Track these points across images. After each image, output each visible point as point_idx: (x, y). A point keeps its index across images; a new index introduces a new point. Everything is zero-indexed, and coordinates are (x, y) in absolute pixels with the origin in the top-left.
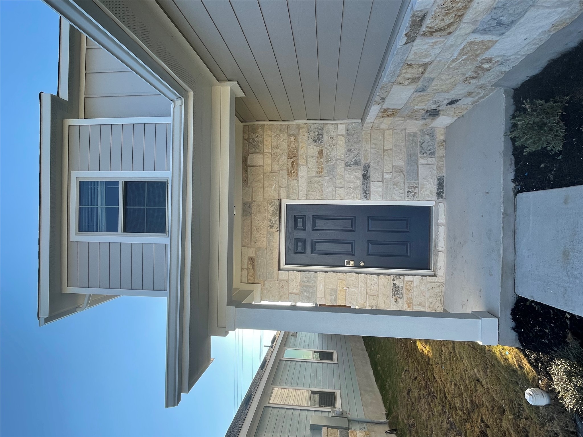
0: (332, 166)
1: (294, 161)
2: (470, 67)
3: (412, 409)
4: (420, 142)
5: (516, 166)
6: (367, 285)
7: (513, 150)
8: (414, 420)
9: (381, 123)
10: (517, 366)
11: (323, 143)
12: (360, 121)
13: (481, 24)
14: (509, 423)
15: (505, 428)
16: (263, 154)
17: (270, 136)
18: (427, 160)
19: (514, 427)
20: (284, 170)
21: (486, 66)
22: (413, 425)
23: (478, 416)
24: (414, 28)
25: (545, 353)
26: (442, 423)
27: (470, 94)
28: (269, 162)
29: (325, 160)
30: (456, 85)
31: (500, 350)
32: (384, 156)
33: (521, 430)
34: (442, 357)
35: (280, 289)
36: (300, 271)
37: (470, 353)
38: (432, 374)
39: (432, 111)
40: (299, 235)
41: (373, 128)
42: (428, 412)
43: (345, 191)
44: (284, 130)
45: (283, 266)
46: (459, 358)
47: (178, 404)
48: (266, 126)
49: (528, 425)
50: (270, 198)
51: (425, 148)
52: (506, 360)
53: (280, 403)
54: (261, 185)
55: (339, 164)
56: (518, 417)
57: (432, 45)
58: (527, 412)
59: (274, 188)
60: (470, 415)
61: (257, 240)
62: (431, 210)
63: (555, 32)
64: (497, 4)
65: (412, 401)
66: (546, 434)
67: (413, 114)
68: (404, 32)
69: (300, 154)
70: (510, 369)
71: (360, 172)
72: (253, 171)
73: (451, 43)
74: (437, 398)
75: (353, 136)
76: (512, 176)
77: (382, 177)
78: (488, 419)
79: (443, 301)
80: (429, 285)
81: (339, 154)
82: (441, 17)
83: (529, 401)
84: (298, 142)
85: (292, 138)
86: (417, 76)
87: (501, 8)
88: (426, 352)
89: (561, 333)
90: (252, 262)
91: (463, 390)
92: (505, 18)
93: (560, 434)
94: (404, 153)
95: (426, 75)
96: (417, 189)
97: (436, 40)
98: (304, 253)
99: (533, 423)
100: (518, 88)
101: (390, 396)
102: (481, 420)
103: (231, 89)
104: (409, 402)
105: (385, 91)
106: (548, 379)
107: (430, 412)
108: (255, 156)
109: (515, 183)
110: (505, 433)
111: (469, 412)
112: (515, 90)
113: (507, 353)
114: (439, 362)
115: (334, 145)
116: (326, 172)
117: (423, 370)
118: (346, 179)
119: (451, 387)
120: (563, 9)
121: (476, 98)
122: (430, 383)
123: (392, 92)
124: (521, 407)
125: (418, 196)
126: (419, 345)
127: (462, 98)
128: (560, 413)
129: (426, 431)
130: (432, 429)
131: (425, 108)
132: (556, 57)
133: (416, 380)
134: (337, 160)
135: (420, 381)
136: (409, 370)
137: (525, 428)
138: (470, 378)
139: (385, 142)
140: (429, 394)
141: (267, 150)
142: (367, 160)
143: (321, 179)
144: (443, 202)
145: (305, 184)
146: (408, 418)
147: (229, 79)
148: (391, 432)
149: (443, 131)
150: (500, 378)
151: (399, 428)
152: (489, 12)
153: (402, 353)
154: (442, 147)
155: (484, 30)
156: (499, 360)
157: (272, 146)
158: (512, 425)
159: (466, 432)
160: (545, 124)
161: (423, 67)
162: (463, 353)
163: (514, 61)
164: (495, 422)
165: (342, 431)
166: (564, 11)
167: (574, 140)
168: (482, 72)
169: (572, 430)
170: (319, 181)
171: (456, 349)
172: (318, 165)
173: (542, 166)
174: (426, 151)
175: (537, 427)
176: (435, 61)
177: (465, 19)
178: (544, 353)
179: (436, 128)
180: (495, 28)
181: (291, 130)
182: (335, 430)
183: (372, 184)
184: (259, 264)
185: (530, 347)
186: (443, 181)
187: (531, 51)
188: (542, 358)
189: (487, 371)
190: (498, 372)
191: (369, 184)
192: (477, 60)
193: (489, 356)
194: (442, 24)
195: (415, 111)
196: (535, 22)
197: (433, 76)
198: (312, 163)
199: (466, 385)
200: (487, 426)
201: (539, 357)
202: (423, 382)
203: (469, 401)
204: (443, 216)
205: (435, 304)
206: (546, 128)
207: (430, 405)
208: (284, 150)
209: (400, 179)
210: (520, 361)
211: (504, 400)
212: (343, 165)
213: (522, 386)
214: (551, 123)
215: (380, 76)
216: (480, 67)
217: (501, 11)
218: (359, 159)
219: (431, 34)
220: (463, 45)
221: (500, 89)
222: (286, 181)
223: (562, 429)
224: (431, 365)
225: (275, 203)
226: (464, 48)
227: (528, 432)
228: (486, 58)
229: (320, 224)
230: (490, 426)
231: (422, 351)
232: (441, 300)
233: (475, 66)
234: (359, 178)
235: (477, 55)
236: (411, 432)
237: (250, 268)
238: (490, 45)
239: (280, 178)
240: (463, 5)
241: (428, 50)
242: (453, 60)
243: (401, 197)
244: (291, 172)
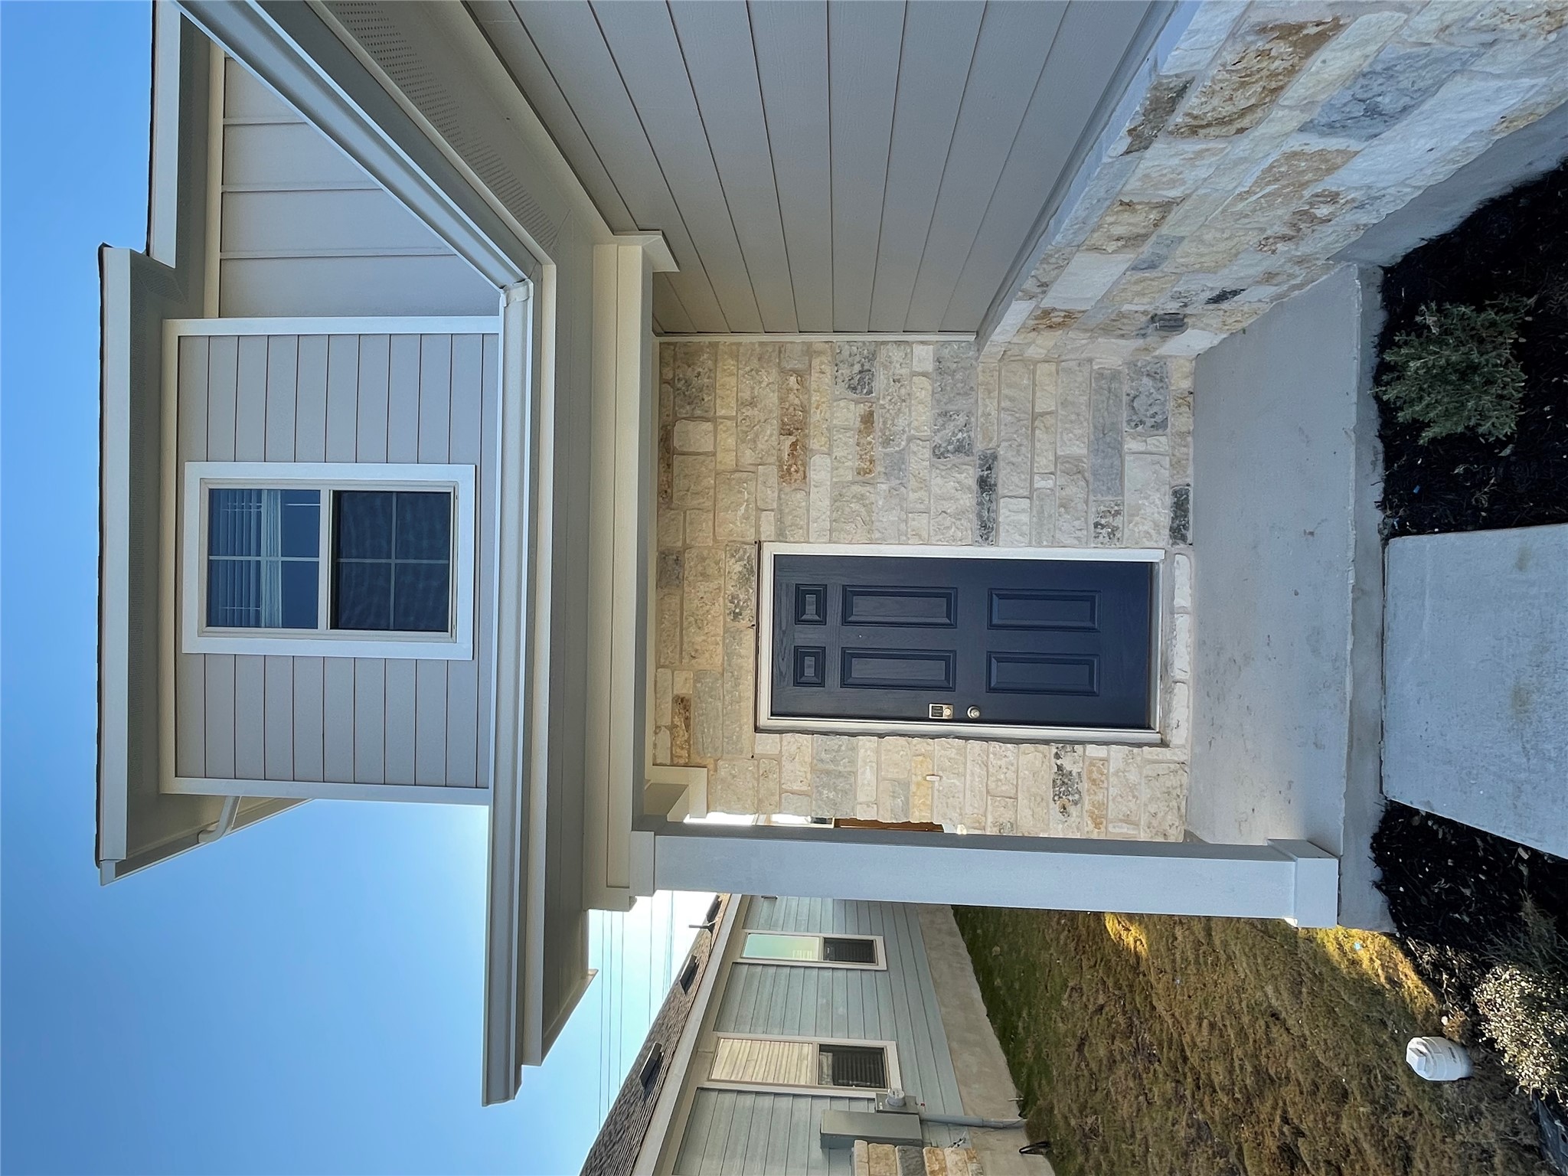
0: (897, 456)
1: (797, 440)
2: (1280, 212)
3: (1091, 1091)
4: (1128, 395)
5: (1386, 469)
6: (988, 772)
7: (1381, 426)
8: (1097, 1119)
9: (1029, 344)
10: (1383, 980)
11: (873, 395)
12: (972, 338)
13: (1323, 111)
14: (1360, 1125)
15: (1349, 1138)
16: (713, 420)
17: (734, 374)
18: (1146, 441)
19: (1372, 1135)
20: (770, 464)
21: (1323, 211)
22: (1094, 1131)
23: (1274, 1108)
24: (1155, 115)
25: (1461, 948)
26: (1173, 1125)
27: (1269, 277)
28: (731, 441)
29: (880, 440)
30: (1236, 255)
31: (1337, 939)
32: (1033, 430)
33: (1392, 1142)
34: (1174, 954)
35: (758, 780)
36: (812, 732)
37: (1254, 945)
38: (1147, 997)
39: (1167, 317)
40: (808, 636)
41: (1006, 357)
42: (1137, 1097)
43: (932, 522)
44: (770, 357)
45: (765, 719)
46: (1223, 957)
47: (515, 1094)
48: (721, 347)
49: (1411, 1130)
50: (731, 538)
51: (1142, 410)
52: (1354, 963)
53: (727, 1079)
54: (709, 504)
55: (915, 449)
56: (1384, 1109)
57: (1191, 159)
58: (1407, 1098)
59: (743, 511)
60: (1252, 1104)
61: (696, 651)
62: (1155, 573)
63: (1504, 135)
64: (1371, 65)
65: (1091, 1070)
66: (1460, 1151)
67: (1115, 323)
68: (1127, 124)
69: (812, 421)
70: (1365, 989)
71: (971, 471)
72: (688, 467)
73: (1241, 154)
74: (1159, 1061)
75: (953, 376)
76: (1376, 492)
77: (1028, 485)
78: (1301, 1115)
79: (1183, 811)
80: (1148, 770)
81: (915, 424)
82: (1227, 93)
83: (1419, 1069)
84: (807, 391)
85: (793, 379)
86: (1143, 231)
87: (1381, 74)
88: (1131, 940)
89: (1505, 899)
90: (685, 708)
91: (1233, 1041)
92: (1387, 100)
93: (1499, 1151)
94: (1085, 424)
95: (1164, 230)
96: (1119, 518)
97: (1204, 146)
98: (822, 684)
99: (1424, 1124)
100: (1393, 266)
101: (1029, 1055)
102: (1281, 1117)
103: (644, 252)
104: (1082, 1070)
105: (1052, 266)
106: (1466, 1013)
107: (1141, 1098)
108: (691, 425)
109: (1384, 510)
110: (1349, 1151)
111: (1248, 1097)
112: (1387, 270)
113: (1357, 947)
114: (1168, 968)
115: (904, 401)
116: (883, 470)
117: (1120, 989)
118: (935, 490)
119: (1200, 1031)
120: (1533, 82)
121: (1285, 287)
122: (1141, 1023)
123: (1071, 268)
124: (1393, 1085)
125: (1122, 536)
126: (1111, 925)
127: (1249, 286)
128: (1496, 1099)
129: (1131, 1147)
130: (1147, 1141)
131: (1150, 309)
132: (1498, 194)
133: (1101, 1014)
134: (910, 440)
135: (1113, 1017)
136: (1081, 989)
137: (1401, 1138)
138: (1253, 1009)
139: (1038, 394)
140: (1136, 1052)
141: (723, 412)
142: (991, 440)
143: (868, 488)
144: (1186, 553)
145: (827, 502)
146: (1081, 1112)
147: (640, 227)
148: (1033, 1149)
149: (1188, 367)
150: (1337, 1009)
151: (1055, 1137)
152: (1348, 83)
153: (1062, 942)
154: (1184, 409)
155: (1331, 126)
156: (1336, 964)
157: (737, 400)
158: (1367, 1131)
159: (1240, 1149)
160: (1474, 368)
161: (1160, 209)
162: (1236, 944)
163: (1394, 201)
164: (1321, 1122)
165: (905, 1151)
166: (1533, 86)
167: (1547, 409)
168: (1308, 225)
169: (1528, 1141)
170: (862, 495)
171: (1213, 934)
172: (860, 452)
173: (1459, 470)
174: (1144, 419)
175: (1434, 1137)
176: (1194, 196)
177: (1285, 99)
178: (1458, 948)
179: (1169, 359)
180: (1359, 121)
181: (788, 359)
182: (888, 1147)
183: (1001, 504)
184: (703, 714)
185: (1422, 930)
186: (1187, 499)
187: (1441, 177)
188: (1451, 960)
189: (1300, 992)
190: (1331, 995)
191: (994, 503)
192: (1302, 197)
193: (1306, 952)
194: (1227, 109)
195: (1122, 315)
196: (1461, 109)
197: (1182, 231)
198: (846, 448)
199: (1243, 1027)
200: (1299, 1133)
201: (1444, 957)
202: (1121, 1019)
203: (1250, 1069)
204: (1187, 590)
205: (1164, 818)
206: (1477, 379)
207: (1140, 1078)
208: (771, 411)
209: (1075, 491)
210: (1391, 968)
211: (1347, 1066)
212: (927, 453)
213: (1396, 1032)
214: (1490, 366)
215: (1043, 228)
216: (1306, 212)
217: (1381, 80)
218: (969, 437)
219: (1194, 130)
220: (1270, 161)
221: (1349, 266)
222: (776, 494)
223: (1502, 1140)
224: (1144, 975)
225: (745, 552)
226: (1271, 167)
227: (1409, 1148)
228: (1324, 191)
229: (863, 608)
230: (1307, 1133)
231: (1120, 937)
232: (1179, 808)
233: (1292, 209)
234: (969, 488)
235: (1304, 185)
236: (1088, 1150)
237: (679, 724)
238: (1339, 160)
239: (759, 486)
240: (1287, 64)
241: (1181, 169)
242: (1238, 195)
243: (1078, 538)
244: (788, 470)
